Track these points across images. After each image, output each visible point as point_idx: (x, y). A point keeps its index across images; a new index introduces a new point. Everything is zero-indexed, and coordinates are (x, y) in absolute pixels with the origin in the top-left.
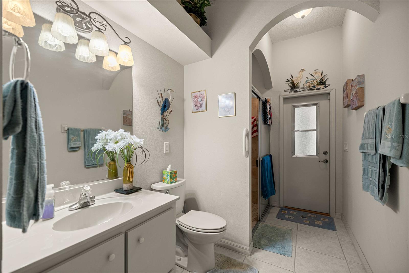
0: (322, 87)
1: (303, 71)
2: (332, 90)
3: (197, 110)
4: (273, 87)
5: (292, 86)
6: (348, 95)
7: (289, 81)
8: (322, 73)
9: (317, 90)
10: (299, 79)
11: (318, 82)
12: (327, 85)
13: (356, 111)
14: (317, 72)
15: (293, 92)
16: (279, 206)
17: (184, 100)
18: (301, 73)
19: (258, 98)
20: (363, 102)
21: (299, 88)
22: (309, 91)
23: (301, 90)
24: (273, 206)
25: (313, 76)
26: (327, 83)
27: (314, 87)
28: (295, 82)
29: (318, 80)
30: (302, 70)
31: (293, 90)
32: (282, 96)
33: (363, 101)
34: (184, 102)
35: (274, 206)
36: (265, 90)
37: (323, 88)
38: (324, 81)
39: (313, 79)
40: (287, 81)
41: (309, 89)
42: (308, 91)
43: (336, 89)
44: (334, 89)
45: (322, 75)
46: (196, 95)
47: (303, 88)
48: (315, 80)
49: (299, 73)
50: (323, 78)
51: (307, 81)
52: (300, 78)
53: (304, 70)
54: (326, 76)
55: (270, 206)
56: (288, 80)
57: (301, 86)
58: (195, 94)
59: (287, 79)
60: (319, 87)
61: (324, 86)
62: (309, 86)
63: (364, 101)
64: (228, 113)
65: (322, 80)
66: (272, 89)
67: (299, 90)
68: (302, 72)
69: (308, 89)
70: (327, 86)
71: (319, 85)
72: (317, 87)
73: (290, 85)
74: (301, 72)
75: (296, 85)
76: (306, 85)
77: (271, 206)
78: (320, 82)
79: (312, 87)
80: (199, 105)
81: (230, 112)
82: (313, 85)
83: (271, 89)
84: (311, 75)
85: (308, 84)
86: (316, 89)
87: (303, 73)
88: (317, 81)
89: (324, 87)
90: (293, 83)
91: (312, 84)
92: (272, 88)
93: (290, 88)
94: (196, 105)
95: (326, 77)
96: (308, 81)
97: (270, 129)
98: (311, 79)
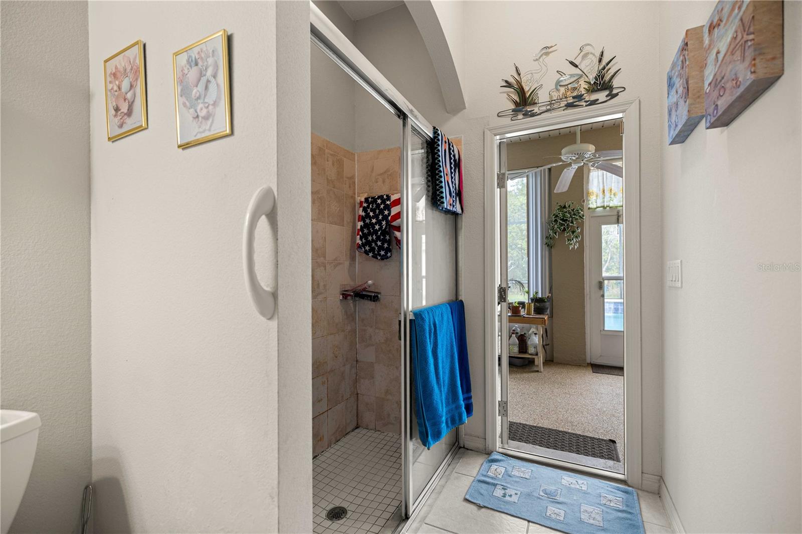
0: (602, 96)
1: (547, 54)
2: (632, 103)
3: (121, 126)
4: (466, 105)
5: (518, 100)
6: (690, 86)
7: (510, 84)
8: (602, 54)
9: (586, 106)
10: (536, 76)
11: (589, 83)
12: (615, 92)
13: (726, 132)
14: (588, 54)
15: (520, 116)
16: (485, 449)
17: (89, 95)
18: (541, 60)
19: (399, 117)
20: (778, 62)
21: (536, 103)
22: (566, 111)
23: (544, 108)
24: (468, 449)
25: (576, 66)
26: (616, 83)
27: (579, 97)
28: (526, 88)
29: (592, 78)
30: (547, 50)
31: (520, 111)
32: (489, 130)
33: (778, 56)
34: (89, 102)
35: (471, 450)
36: (447, 114)
37: (605, 99)
38: (607, 78)
39: (577, 75)
40: (505, 84)
41: (566, 106)
42: (563, 112)
43: (641, 100)
44: (638, 101)
45: (600, 61)
46: (116, 68)
47: (548, 105)
48: (581, 76)
49: (537, 60)
50: (604, 68)
51: (558, 84)
52: (541, 73)
53: (551, 50)
54: (614, 64)
55: (460, 448)
56: (506, 82)
57: (543, 97)
58: (111, 66)
59: (505, 79)
60: (594, 97)
61: (607, 92)
62: (566, 97)
63: (783, 53)
64: (208, 127)
65: (600, 76)
66: (464, 110)
67: (536, 109)
68: (544, 56)
69: (562, 105)
70: (617, 95)
71: (592, 92)
72: (587, 99)
73: (513, 96)
74: (541, 56)
75: (527, 95)
76: (555, 95)
77: (464, 447)
78: (595, 82)
79: (574, 97)
80: (124, 108)
81: (211, 120)
82: (575, 94)
83: (462, 112)
84: (572, 63)
85: (562, 90)
86: (584, 104)
87: (548, 59)
88: (587, 80)
89: (607, 96)
90: (521, 91)
91: (574, 89)
92: (465, 108)
93: (513, 107)
94: (117, 109)
95: (613, 66)
96: (562, 81)
97: (459, 226)
98: (572, 76)
